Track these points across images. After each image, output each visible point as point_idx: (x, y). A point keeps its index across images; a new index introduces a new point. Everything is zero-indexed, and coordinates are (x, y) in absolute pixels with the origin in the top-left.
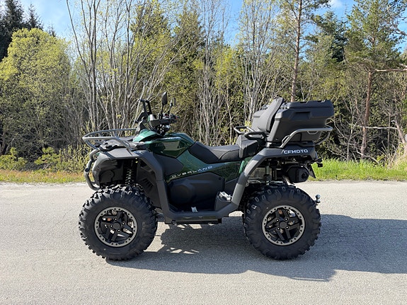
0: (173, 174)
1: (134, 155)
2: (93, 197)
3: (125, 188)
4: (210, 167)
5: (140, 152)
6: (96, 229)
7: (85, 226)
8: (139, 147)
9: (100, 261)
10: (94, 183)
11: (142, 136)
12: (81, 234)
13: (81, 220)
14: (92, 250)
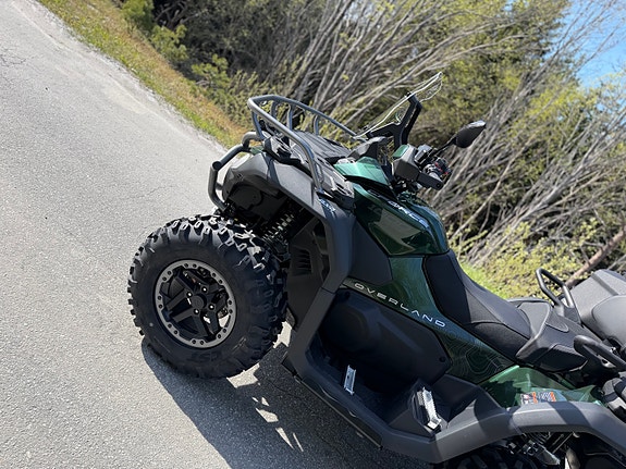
0: (360, 281)
1: (317, 206)
2: (193, 223)
3: (258, 249)
4: (440, 324)
5: (333, 208)
6: (160, 281)
7: (145, 262)
8: (337, 197)
10: (220, 187)
11: (358, 169)
12: (132, 268)
13: (147, 246)
14: (131, 307)
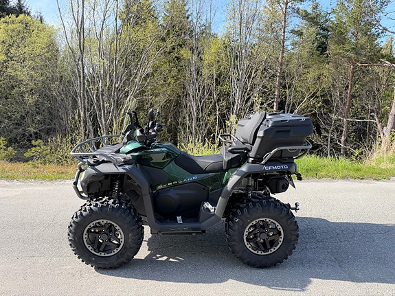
0: (159, 185)
1: (121, 170)
2: (81, 209)
3: (112, 200)
4: (195, 178)
5: (127, 167)
6: (85, 240)
7: (73, 238)
8: (126, 162)
9: (90, 270)
10: (82, 192)
11: (129, 147)
12: (71, 245)
13: (70, 231)
14: (81, 260)
